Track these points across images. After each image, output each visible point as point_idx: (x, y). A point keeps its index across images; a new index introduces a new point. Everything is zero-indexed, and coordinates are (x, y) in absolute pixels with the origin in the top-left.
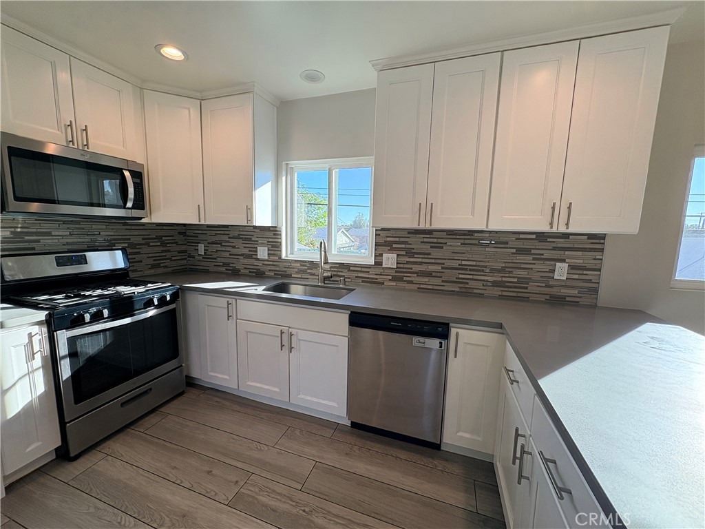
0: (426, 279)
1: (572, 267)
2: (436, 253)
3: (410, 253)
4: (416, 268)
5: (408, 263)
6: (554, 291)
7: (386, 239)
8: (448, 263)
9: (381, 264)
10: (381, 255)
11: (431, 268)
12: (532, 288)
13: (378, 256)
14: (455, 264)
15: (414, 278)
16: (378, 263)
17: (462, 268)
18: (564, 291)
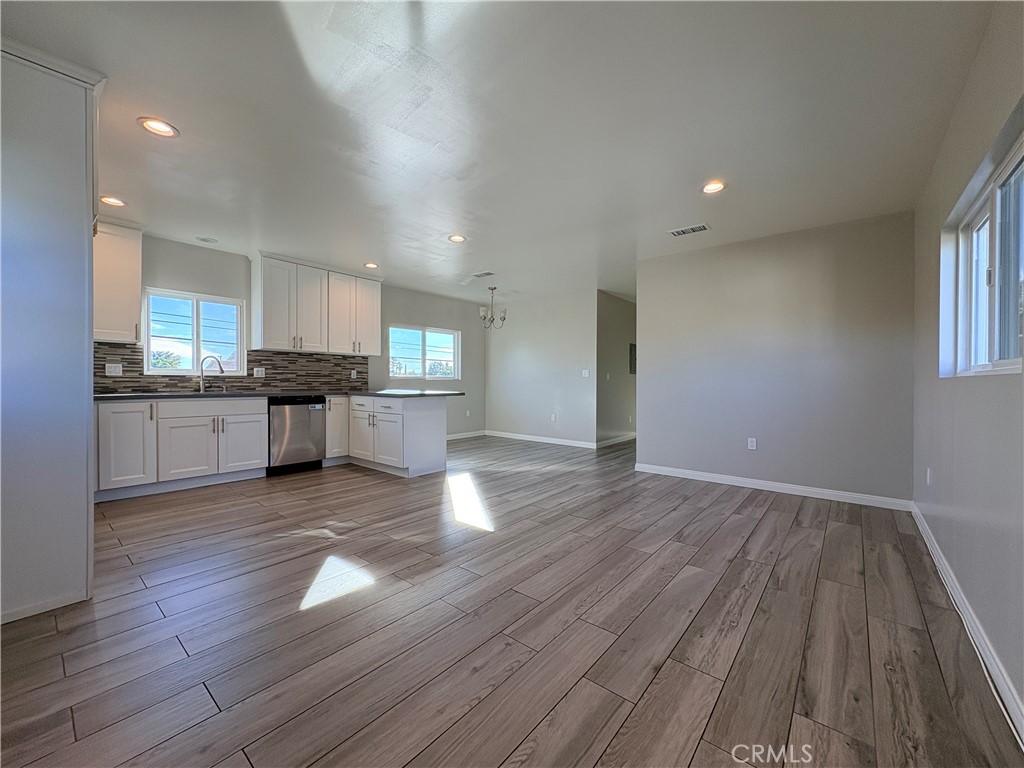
0: (286, 384)
1: (358, 372)
2: (291, 367)
3: (275, 367)
4: (279, 377)
5: (273, 373)
6: (351, 384)
7: (255, 358)
8: (299, 373)
9: (253, 375)
10: (252, 369)
11: (289, 376)
12: (343, 383)
13: (250, 369)
14: (304, 373)
15: (278, 383)
16: (250, 375)
17: (308, 375)
18: (356, 384)
